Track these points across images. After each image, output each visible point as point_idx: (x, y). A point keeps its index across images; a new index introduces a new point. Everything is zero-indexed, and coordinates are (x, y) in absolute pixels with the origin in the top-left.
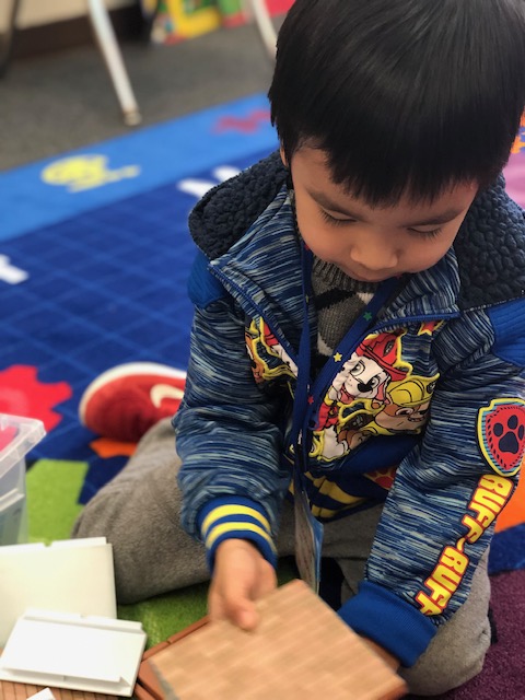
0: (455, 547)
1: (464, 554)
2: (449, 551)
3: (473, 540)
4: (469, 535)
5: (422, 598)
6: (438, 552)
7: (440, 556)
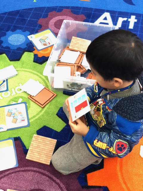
0: (107, 146)
1: (106, 148)
2: (106, 145)
3: (109, 150)
4: (110, 148)
5: (96, 140)
6: (105, 142)
7: (104, 143)
